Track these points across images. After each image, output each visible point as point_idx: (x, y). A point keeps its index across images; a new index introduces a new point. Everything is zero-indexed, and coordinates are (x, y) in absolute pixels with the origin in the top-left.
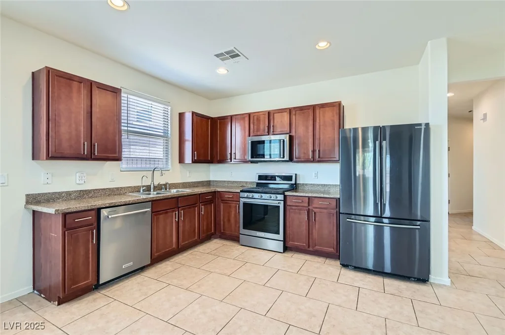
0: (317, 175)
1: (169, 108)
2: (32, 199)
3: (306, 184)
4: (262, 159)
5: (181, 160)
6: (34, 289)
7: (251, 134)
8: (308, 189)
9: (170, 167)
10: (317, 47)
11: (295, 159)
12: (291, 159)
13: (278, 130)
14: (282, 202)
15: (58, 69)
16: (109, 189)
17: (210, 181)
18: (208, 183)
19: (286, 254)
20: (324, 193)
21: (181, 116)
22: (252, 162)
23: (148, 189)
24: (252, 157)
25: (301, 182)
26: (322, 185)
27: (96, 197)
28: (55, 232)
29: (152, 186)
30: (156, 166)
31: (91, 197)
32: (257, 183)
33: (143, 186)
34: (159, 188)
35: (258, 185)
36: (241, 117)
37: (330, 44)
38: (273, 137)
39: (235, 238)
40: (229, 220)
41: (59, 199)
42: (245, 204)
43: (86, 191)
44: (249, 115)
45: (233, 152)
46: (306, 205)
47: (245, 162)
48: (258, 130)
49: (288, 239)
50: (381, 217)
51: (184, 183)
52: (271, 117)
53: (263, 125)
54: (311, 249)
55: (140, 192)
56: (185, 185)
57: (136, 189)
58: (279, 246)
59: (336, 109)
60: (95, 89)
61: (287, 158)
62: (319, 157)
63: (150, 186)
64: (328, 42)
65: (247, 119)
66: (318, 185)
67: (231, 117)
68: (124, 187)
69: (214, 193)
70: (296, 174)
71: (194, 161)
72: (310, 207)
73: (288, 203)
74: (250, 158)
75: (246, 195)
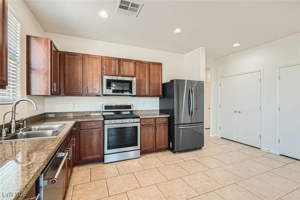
3: (138, 110)
5: (29, 91)
7: (104, 74)
8: (139, 114)
10: (174, 31)
14: (139, 123)
20: (148, 115)
26: (147, 110)
37: (182, 31)
44: (102, 57)
48: (110, 71)
50: (191, 123)
52: (121, 63)
61: (135, 93)
64: (181, 29)
65: (100, 61)
66: (145, 111)
70: (133, 104)
72: (156, 124)
73: (142, 124)
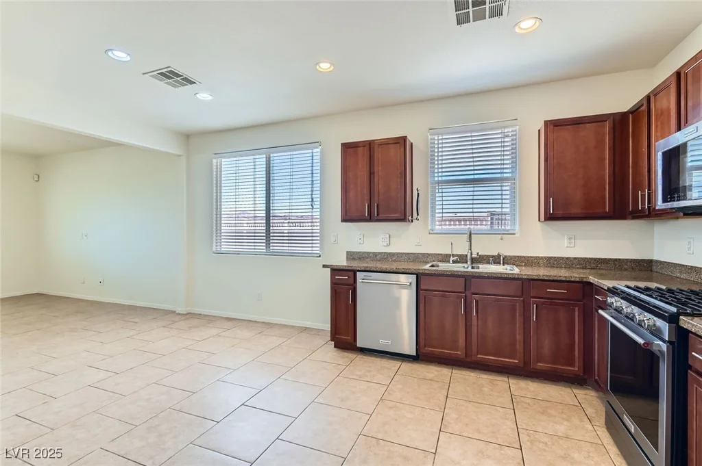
1: (517, 128)
2: (350, 256)
9: (517, 228)
16: (414, 254)
27: (400, 261)
29: (469, 257)
31: (395, 261)
33: (453, 255)
36: (664, 88)
41: (367, 258)
43: (390, 253)
44: (679, 74)
51: (550, 258)
55: (449, 262)
56: (552, 262)
60: (377, 147)
63: (467, 256)
65: (673, 89)
67: (648, 98)
68: (432, 254)
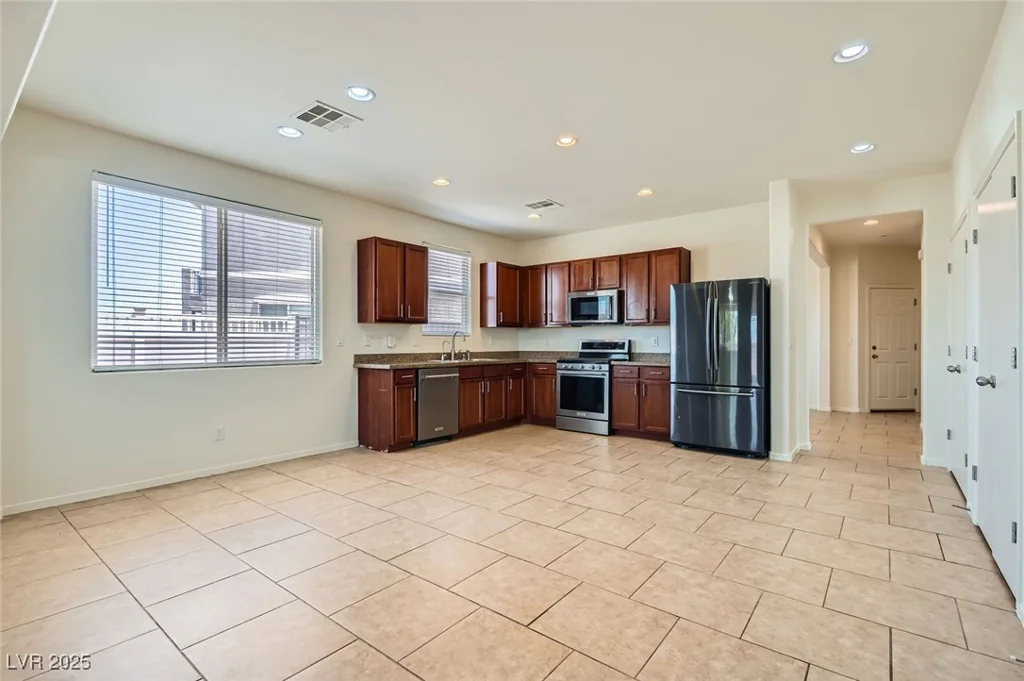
0: (657, 342)
1: (470, 259)
2: (359, 359)
3: (644, 353)
4: (596, 321)
5: (483, 323)
6: (360, 443)
7: (572, 289)
8: (646, 360)
9: (470, 331)
10: (639, 195)
11: (626, 321)
12: (621, 321)
13: (606, 283)
14: (607, 374)
15: (391, 239)
16: (414, 354)
17: (518, 352)
18: (517, 354)
19: (611, 437)
21: (483, 267)
22: (573, 325)
23: (449, 356)
24: (573, 319)
25: (638, 351)
26: (663, 354)
27: (403, 362)
28: (387, 387)
29: (452, 354)
30: (456, 330)
31: (399, 362)
32: (581, 353)
33: (443, 353)
34: (459, 356)
35: (582, 355)
36: (559, 265)
37: (654, 192)
38: (600, 293)
39: (550, 422)
40: (543, 399)
41: (376, 361)
42: (563, 378)
43: (395, 355)
44: (569, 263)
45: (549, 312)
46: (636, 376)
47: (565, 325)
48: (581, 283)
49: (615, 418)
50: (713, 385)
51: (486, 352)
52: (597, 266)
53: (587, 279)
54: (641, 430)
55: (442, 358)
56: (487, 355)
57: (438, 356)
58: (604, 428)
59: (675, 258)
60: (408, 251)
61: (615, 320)
62: (655, 318)
63: (450, 353)
64: (651, 189)
65: (566, 269)
66: (659, 354)
67: (546, 266)
69: (524, 365)
70: (630, 341)
71: (500, 325)
72: (641, 379)
73: (615, 375)
74: (570, 321)
75: (564, 365)
